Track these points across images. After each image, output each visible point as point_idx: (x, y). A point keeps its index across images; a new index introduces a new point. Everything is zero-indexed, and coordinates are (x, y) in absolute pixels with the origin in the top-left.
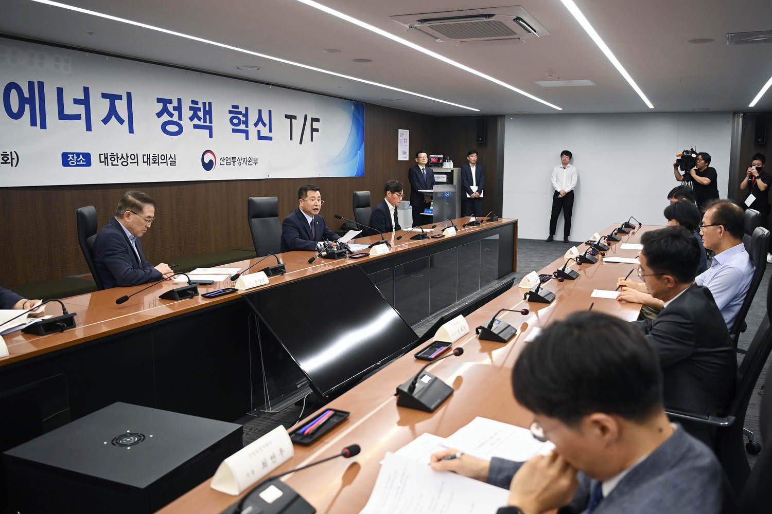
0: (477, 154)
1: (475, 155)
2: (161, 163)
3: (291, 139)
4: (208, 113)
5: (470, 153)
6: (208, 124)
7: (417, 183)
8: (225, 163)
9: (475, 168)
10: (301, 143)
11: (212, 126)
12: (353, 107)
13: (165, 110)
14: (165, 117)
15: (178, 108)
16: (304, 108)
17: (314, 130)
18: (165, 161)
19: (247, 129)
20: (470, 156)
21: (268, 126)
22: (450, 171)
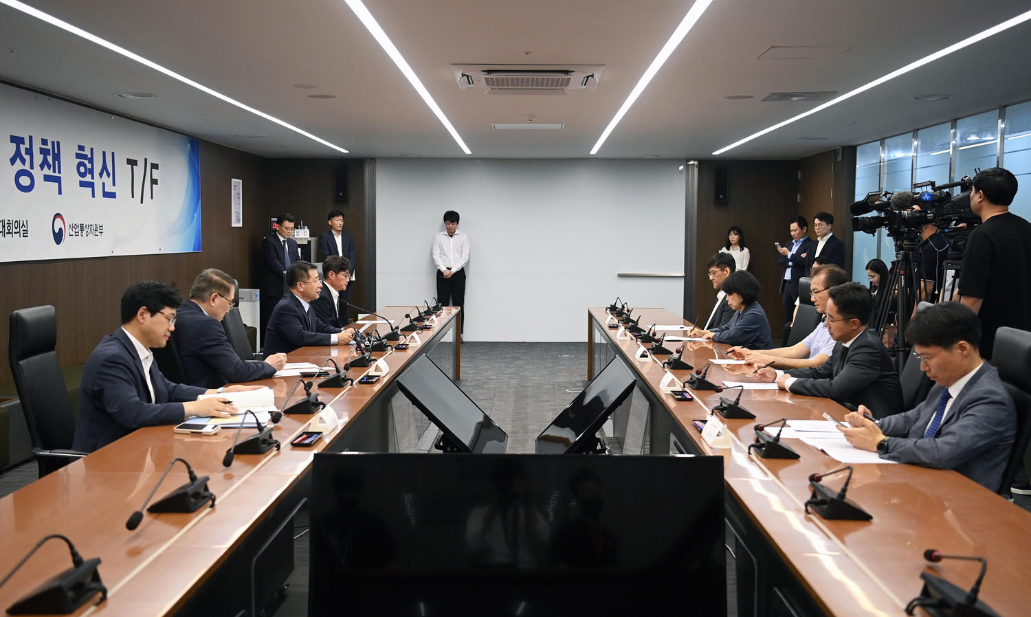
0: (343, 217)
1: (341, 218)
2: (15, 233)
3: (133, 197)
4: (57, 157)
5: (331, 216)
6: (57, 174)
7: (278, 262)
8: (73, 233)
9: (340, 236)
10: (142, 202)
11: (60, 177)
12: (189, 146)
13: (17, 156)
14: (19, 165)
15: (29, 151)
16: (145, 150)
17: (154, 182)
18: (18, 230)
19: (92, 181)
20: (334, 219)
21: (111, 176)
22: (306, 243)
